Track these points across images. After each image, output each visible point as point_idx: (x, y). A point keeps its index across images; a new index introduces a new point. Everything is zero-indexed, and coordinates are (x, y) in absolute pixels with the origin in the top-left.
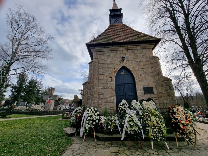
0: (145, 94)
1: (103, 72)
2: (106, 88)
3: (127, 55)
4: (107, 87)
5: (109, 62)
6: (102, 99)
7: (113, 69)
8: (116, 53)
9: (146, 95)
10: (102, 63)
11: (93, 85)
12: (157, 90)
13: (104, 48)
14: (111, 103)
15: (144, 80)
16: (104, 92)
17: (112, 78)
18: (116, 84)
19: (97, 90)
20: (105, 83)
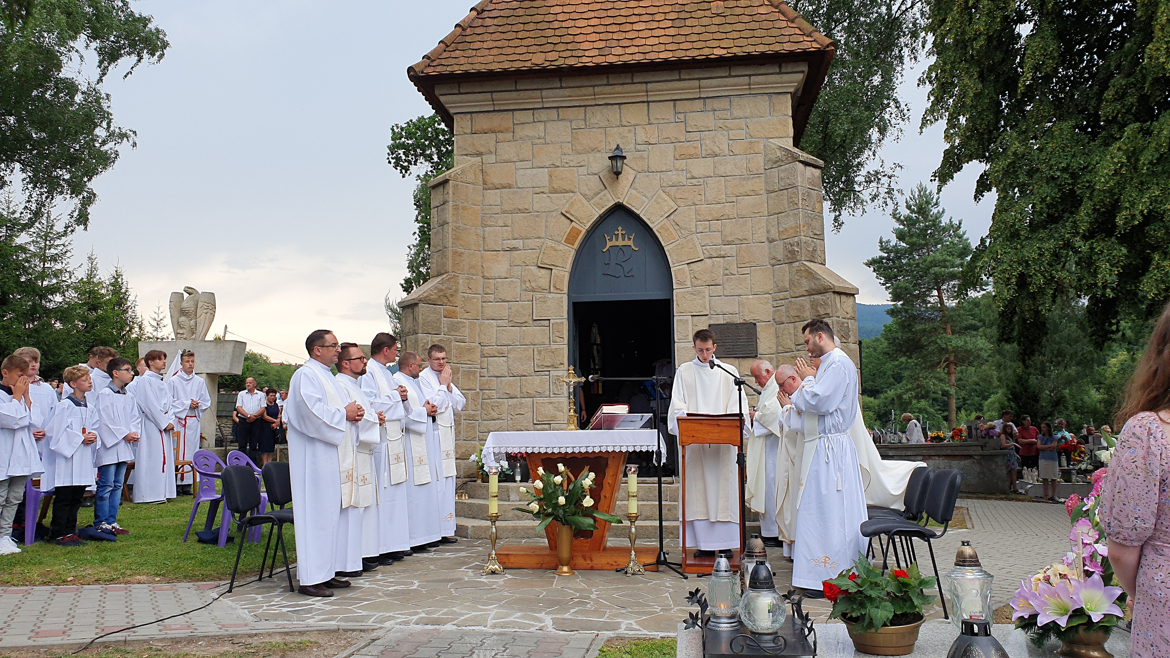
1: (505, 235)
2: (523, 324)
3: (641, 137)
4: (525, 318)
5: (542, 177)
6: (499, 380)
7: (563, 217)
8: (582, 124)
10: (504, 182)
11: (454, 312)
12: (777, 337)
13: (514, 94)
14: (542, 400)
15: (717, 283)
16: (511, 343)
17: (551, 269)
18: (574, 304)
19: (477, 336)
20: (518, 300)
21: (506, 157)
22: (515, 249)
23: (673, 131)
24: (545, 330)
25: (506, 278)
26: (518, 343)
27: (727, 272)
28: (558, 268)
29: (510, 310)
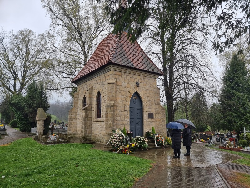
0: (148, 118)
1: (120, 94)
2: (123, 111)
3: (139, 81)
5: (126, 85)
6: (119, 121)
7: (129, 93)
8: (132, 77)
10: (120, 84)
12: (156, 115)
14: (126, 125)
21: (121, 80)
22: (122, 97)
23: (143, 81)
24: (126, 112)
25: (120, 102)
26: (122, 115)
27: (150, 105)
28: (128, 101)
29: (121, 108)
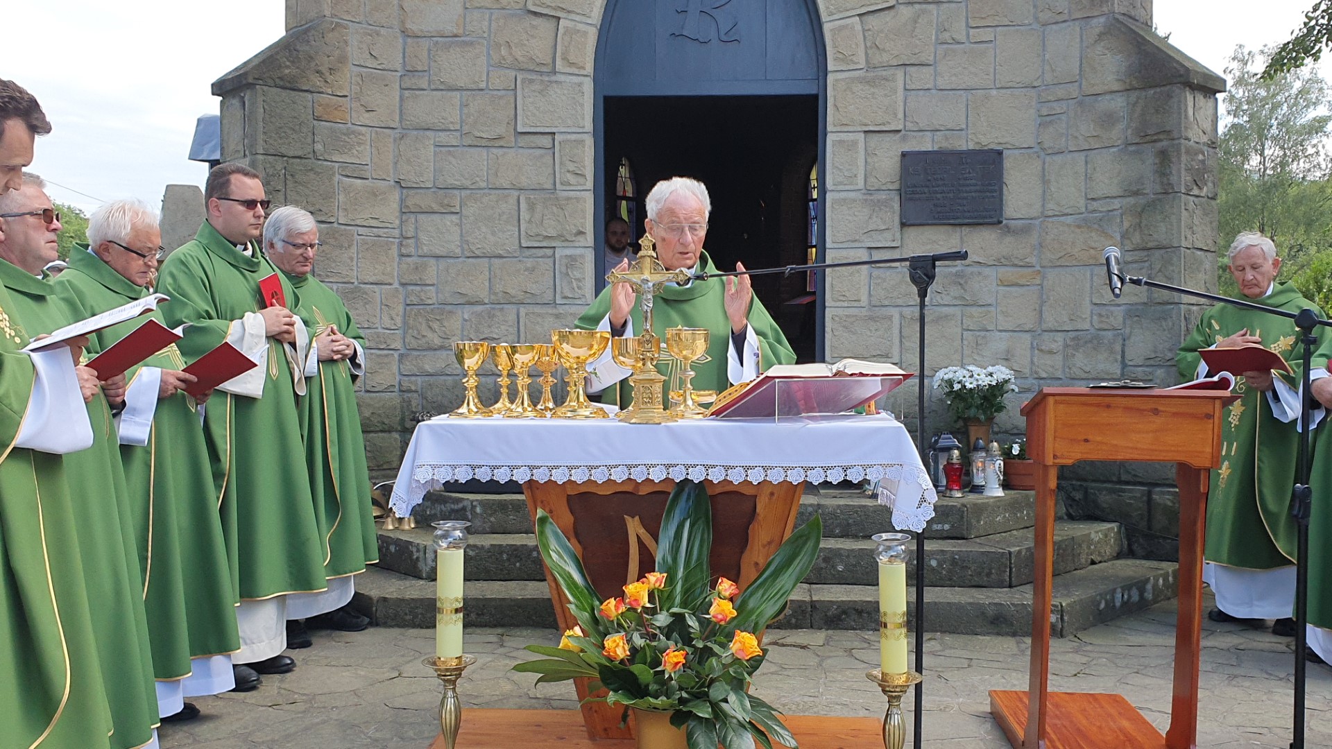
0: (903, 225)
2: (494, 142)
4: (501, 130)
6: (443, 264)
9: (912, 232)
11: (338, 108)
12: (1045, 182)
14: (538, 309)
15: (923, 59)
16: (468, 183)
17: (559, 18)
18: (607, 99)
19: (391, 166)
20: (483, 85)
24: (542, 156)
25: (456, 36)
26: (484, 185)
27: (946, 36)
28: (573, 16)
29: (465, 110)
